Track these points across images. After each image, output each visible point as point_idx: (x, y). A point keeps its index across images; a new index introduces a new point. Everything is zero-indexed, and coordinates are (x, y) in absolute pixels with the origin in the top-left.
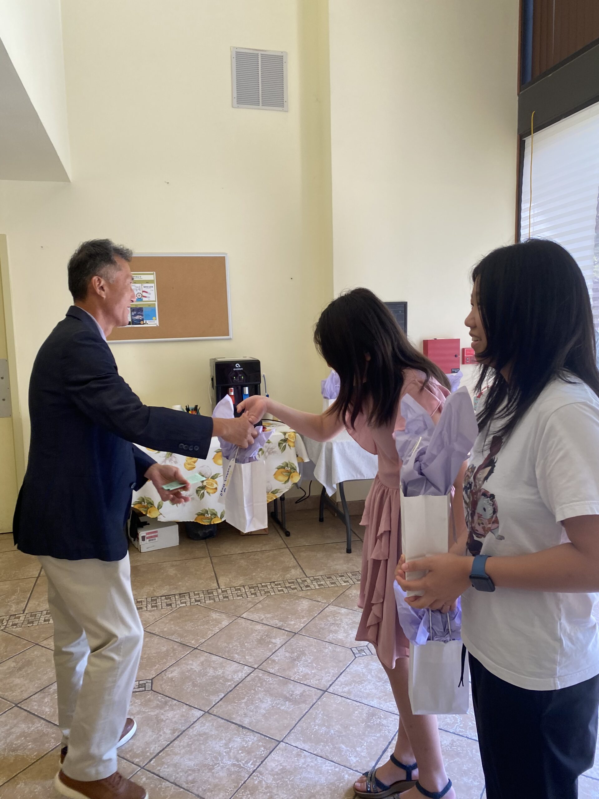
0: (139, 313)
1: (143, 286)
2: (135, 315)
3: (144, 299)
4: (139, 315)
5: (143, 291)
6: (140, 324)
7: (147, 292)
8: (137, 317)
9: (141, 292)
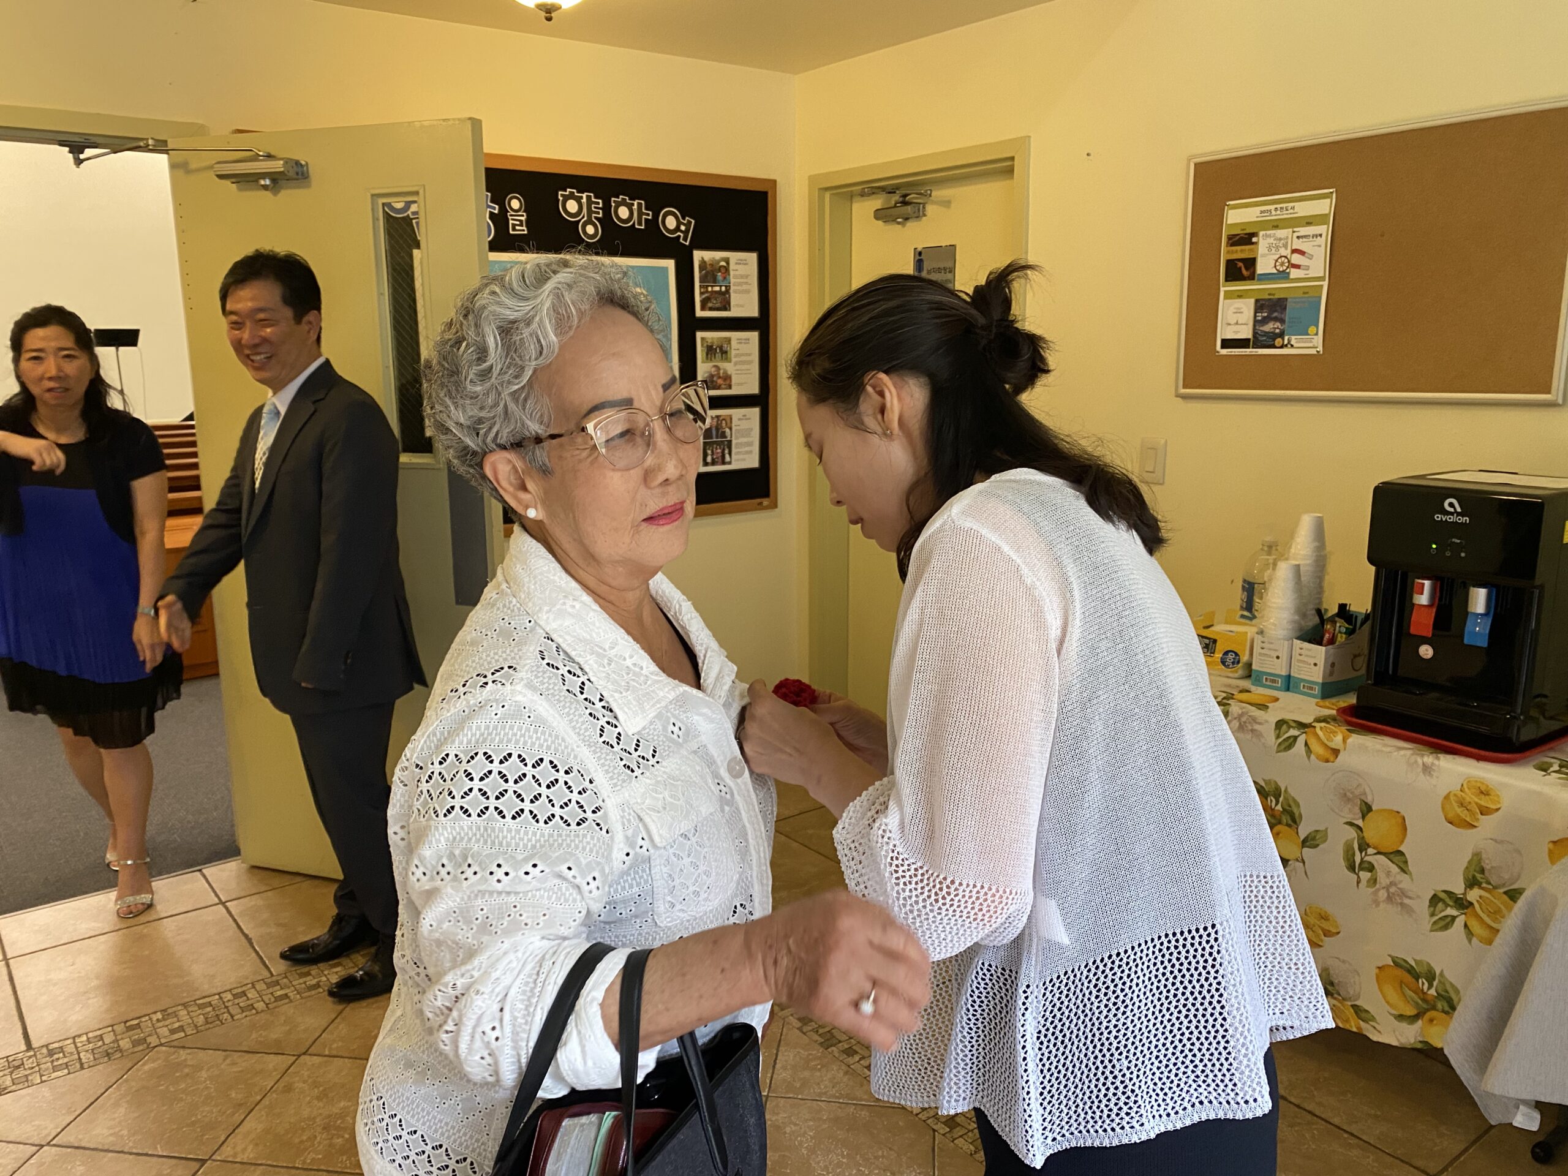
0: (1275, 314)
1: (1296, 235)
2: (1265, 321)
3: (1294, 273)
4: (1276, 319)
5: (1294, 251)
6: (1274, 347)
7: (1302, 253)
8: (1269, 327)
9: (1288, 252)
